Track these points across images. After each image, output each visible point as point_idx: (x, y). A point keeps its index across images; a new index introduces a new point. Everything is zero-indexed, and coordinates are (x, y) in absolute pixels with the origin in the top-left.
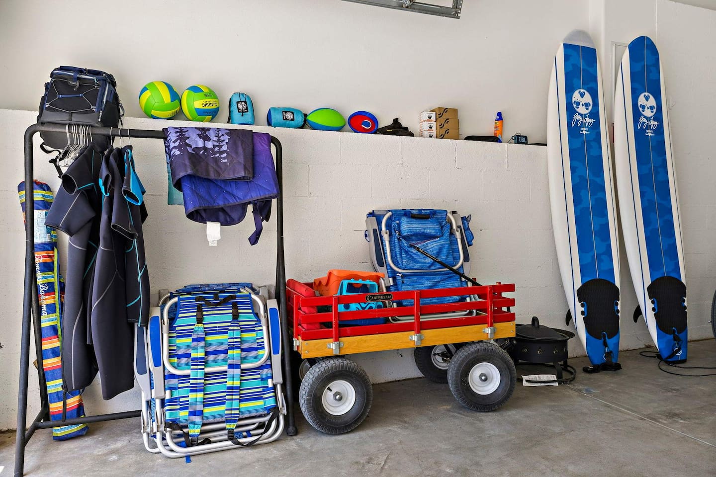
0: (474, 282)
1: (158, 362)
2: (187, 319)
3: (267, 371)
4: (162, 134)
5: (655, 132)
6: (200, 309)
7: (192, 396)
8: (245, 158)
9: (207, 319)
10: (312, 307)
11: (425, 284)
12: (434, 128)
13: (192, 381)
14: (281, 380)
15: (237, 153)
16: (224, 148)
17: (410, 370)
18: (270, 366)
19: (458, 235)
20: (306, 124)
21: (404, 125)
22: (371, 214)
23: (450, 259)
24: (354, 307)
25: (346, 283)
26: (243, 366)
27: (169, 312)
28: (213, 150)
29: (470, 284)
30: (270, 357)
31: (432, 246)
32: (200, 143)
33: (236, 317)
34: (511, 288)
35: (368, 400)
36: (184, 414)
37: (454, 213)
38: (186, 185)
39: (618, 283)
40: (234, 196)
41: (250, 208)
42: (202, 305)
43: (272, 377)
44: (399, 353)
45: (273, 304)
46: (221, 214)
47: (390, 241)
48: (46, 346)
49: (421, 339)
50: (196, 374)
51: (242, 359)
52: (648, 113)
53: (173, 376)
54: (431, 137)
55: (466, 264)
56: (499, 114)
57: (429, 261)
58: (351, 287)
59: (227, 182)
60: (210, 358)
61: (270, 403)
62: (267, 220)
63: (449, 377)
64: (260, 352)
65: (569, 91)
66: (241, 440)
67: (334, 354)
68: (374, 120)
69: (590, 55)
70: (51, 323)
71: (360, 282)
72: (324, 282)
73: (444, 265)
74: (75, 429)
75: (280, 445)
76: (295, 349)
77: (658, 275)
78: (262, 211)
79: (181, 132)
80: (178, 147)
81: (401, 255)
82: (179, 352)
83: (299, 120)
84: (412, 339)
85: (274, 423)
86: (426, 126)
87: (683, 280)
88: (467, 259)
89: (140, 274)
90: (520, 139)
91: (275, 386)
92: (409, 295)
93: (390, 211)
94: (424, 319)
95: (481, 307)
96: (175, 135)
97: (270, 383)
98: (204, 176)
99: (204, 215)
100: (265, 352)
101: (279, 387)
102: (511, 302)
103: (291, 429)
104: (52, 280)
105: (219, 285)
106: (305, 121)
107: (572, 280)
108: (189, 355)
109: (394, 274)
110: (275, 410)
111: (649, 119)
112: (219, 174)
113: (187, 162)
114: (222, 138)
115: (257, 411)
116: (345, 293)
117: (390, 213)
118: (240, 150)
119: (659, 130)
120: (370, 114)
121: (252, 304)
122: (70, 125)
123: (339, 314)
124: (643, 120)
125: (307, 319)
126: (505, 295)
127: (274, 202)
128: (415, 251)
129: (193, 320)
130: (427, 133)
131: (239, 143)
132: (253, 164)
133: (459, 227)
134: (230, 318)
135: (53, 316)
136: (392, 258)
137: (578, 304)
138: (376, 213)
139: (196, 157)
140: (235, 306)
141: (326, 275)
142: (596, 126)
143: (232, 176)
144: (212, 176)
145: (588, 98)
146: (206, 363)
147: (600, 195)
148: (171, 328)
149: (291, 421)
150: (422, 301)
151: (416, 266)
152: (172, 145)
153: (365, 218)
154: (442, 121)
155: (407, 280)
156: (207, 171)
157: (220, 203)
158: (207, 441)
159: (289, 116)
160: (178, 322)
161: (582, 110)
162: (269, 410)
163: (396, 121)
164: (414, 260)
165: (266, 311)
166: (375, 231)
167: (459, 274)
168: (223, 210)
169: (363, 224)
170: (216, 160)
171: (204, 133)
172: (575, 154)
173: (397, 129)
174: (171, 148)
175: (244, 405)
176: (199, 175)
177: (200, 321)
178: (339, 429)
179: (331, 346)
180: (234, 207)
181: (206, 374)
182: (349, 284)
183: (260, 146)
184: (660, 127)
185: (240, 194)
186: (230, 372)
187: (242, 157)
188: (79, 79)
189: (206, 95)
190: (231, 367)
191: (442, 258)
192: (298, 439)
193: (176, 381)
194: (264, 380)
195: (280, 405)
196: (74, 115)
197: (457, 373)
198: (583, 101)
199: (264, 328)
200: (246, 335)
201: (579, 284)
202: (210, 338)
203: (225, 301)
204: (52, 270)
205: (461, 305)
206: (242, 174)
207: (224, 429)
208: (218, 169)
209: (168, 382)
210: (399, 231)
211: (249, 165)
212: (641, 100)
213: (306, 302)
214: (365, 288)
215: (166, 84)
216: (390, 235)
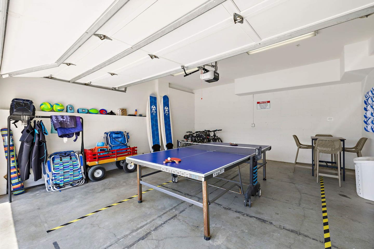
0: (129, 147)
1: (50, 170)
2: (57, 160)
3: (80, 170)
4: (51, 117)
5: (168, 114)
6: (61, 158)
7: (60, 177)
8: (74, 122)
9: (63, 160)
10: (92, 155)
11: (118, 148)
12: (121, 113)
13: (60, 174)
14: (84, 172)
15: (72, 122)
16: (68, 120)
17: (115, 167)
18: (81, 169)
19: (126, 137)
20: (88, 112)
21: (113, 112)
22: (105, 133)
23: (124, 142)
24: (101, 154)
25: (99, 149)
26: (73, 169)
27: (52, 159)
28: (65, 121)
29: (128, 147)
30: (80, 167)
31: (120, 139)
32: (62, 119)
33: (71, 159)
34: (136, 147)
35: (105, 174)
36: (58, 182)
37: (125, 132)
38: (59, 130)
39: (160, 145)
40: (71, 131)
41: (75, 133)
42: (61, 157)
43: (81, 171)
44: (112, 163)
45: (81, 155)
46: (67, 135)
47: (110, 139)
48: (12, 171)
49: (117, 159)
50: (61, 172)
51: (73, 168)
52: (166, 111)
53: (55, 174)
54: (120, 115)
55: (128, 143)
56: (136, 110)
57: (119, 143)
58: (101, 150)
59: (69, 128)
60: (65, 168)
61: (81, 177)
62: (79, 136)
63: (123, 167)
64: (78, 166)
65: (151, 106)
66: (74, 185)
67: (97, 164)
68: (106, 111)
69: (155, 98)
70: (14, 165)
71: (103, 149)
72: (94, 149)
73: (122, 144)
74: (22, 191)
75: (84, 185)
76: (87, 164)
77: (168, 143)
78: (78, 134)
79: (56, 117)
80: (56, 121)
81: (113, 142)
82: (56, 168)
83: (87, 111)
84: (115, 160)
85: (82, 181)
86: (119, 112)
87: (173, 143)
88: (128, 142)
89: (45, 151)
90: (141, 115)
91: (82, 173)
92: (114, 151)
93: (110, 132)
94: (117, 155)
95: (130, 152)
96: (54, 117)
97: (81, 172)
98: (63, 127)
99: (63, 136)
100: (79, 166)
101: (83, 173)
102: (136, 150)
103: (86, 182)
104: (13, 154)
105: (64, 152)
106: (88, 111)
107: (151, 145)
108: (59, 168)
109: (111, 146)
110: (83, 178)
111: (167, 112)
112: (67, 127)
113: (59, 124)
114: (68, 118)
115: (78, 179)
116: (99, 151)
117: (110, 133)
118: (73, 121)
119: (169, 114)
120: (105, 110)
121: (75, 155)
122: (23, 115)
123: (98, 156)
124: (166, 112)
125: (90, 157)
126: (135, 149)
127: (81, 133)
128: (116, 141)
129: (59, 160)
130: (119, 114)
131: (72, 119)
132: (76, 124)
133: (126, 135)
134: (69, 159)
135: (14, 163)
136: (110, 142)
137: (152, 150)
138: (106, 133)
139: (61, 123)
140: (71, 156)
141: (94, 148)
142: (156, 113)
143: (71, 127)
144: (65, 127)
145: (155, 107)
146: (64, 170)
147: (157, 127)
148: (53, 163)
149: (86, 180)
150: (117, 152)
151: (116, 144)
152: (54, 120)
153: (104, 134)
154: (123, 112)
155: (114, 147)
156: (64, 126)
157: (68, 133)
158: (65, 187)
159: (84, 111)
160: (55, 161)
161: (153, 110)
162: (81, 178)
163: (111, 111)
164: (116, 143)
165: (79, 156)
166: (106, 137)
167: (126, 145)
168: (68, 135)
169: (103, 135)
170: (66, 123)
171: (62, 117)
172: (152, 119)
173: (112, 113)
174: (54, 121)
175: (74, 178)
176: (62, 127)
177: (61, 160)
178: (98, 180)
179: (96, 163)
180: (71, 134)
181: (64, 172)
182: (100, 149)
183: (78, 120)
184: (169, 113)
185: (73, 131)
186: (70, 171)
187: (73, 122)
188: (23, 103)
189: (61, 106)
190: (70, 170)
191: (122, 142)
192: (88, 183)
193: (56, 175)
194: (79, 172)
195: (83, 177)
196: (24, 113)
197: (125, 166)
198: (154, 108)
199: (79, 161)
200: (74, 163)
201: (152, 145)
202: (64, 164)
203: (68, 155)
204: (13, 151)
205: (126, 151)
206: (74, 126)
207: (69, 184)
208: (67, 125)
209: (53, 175)
210: (112, 137)
211: (75, 124)
212: (165, 108)
213: (90, 154)
214: (104, 150)
215: (49, 103)
216: (110, 138)
